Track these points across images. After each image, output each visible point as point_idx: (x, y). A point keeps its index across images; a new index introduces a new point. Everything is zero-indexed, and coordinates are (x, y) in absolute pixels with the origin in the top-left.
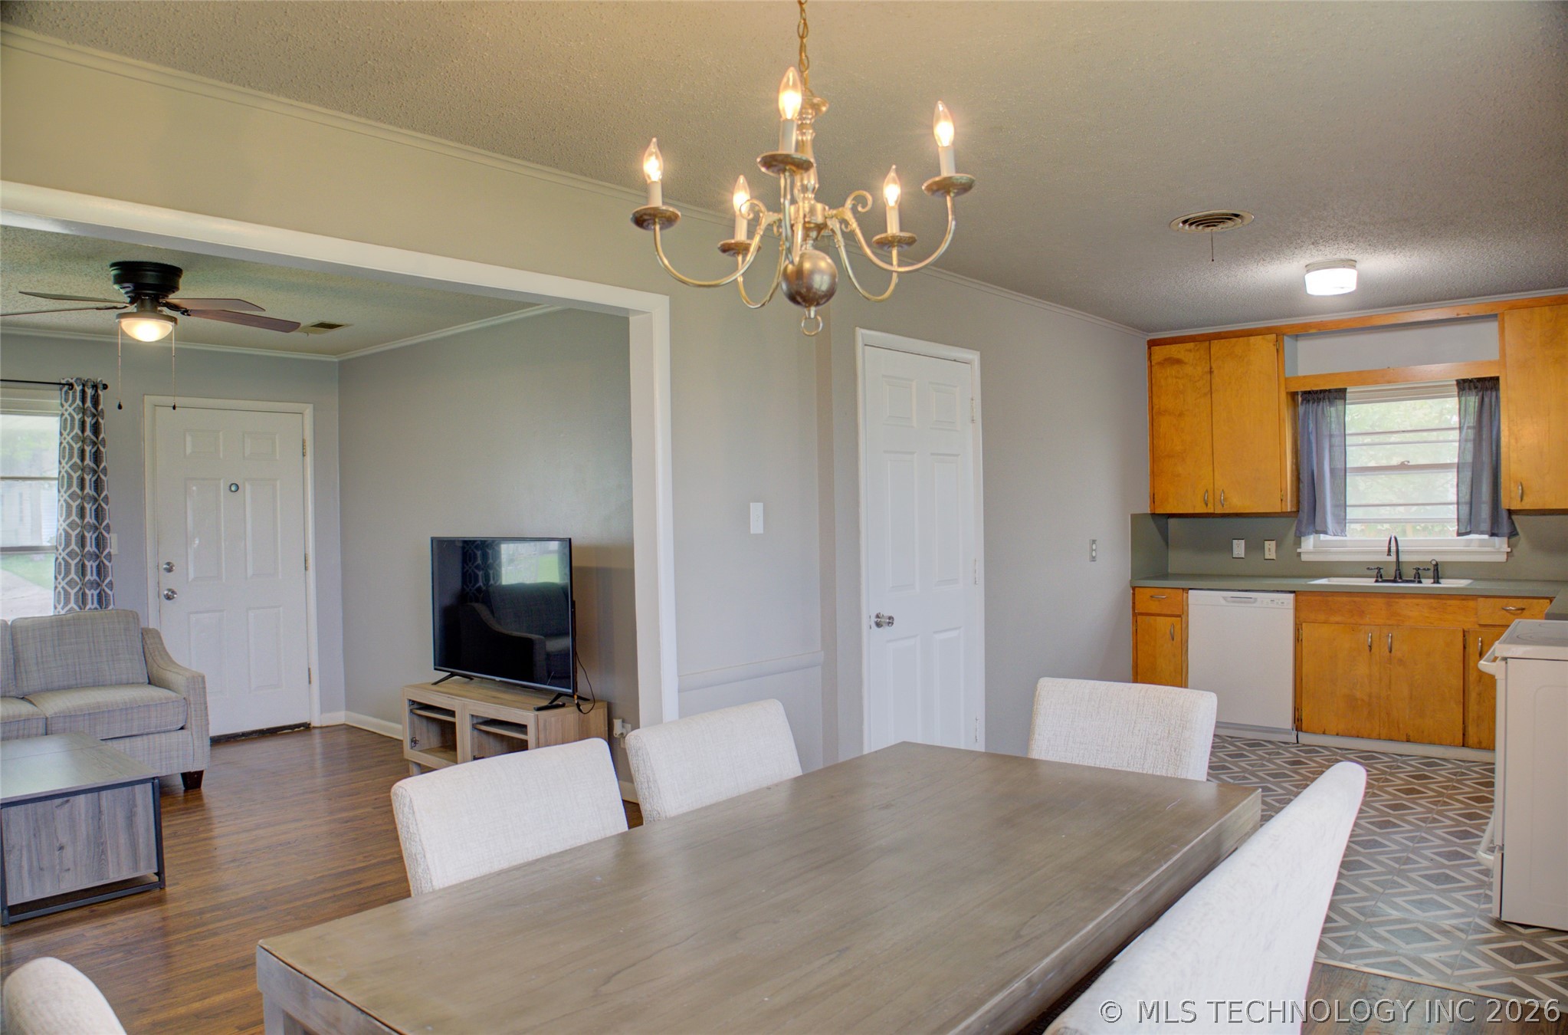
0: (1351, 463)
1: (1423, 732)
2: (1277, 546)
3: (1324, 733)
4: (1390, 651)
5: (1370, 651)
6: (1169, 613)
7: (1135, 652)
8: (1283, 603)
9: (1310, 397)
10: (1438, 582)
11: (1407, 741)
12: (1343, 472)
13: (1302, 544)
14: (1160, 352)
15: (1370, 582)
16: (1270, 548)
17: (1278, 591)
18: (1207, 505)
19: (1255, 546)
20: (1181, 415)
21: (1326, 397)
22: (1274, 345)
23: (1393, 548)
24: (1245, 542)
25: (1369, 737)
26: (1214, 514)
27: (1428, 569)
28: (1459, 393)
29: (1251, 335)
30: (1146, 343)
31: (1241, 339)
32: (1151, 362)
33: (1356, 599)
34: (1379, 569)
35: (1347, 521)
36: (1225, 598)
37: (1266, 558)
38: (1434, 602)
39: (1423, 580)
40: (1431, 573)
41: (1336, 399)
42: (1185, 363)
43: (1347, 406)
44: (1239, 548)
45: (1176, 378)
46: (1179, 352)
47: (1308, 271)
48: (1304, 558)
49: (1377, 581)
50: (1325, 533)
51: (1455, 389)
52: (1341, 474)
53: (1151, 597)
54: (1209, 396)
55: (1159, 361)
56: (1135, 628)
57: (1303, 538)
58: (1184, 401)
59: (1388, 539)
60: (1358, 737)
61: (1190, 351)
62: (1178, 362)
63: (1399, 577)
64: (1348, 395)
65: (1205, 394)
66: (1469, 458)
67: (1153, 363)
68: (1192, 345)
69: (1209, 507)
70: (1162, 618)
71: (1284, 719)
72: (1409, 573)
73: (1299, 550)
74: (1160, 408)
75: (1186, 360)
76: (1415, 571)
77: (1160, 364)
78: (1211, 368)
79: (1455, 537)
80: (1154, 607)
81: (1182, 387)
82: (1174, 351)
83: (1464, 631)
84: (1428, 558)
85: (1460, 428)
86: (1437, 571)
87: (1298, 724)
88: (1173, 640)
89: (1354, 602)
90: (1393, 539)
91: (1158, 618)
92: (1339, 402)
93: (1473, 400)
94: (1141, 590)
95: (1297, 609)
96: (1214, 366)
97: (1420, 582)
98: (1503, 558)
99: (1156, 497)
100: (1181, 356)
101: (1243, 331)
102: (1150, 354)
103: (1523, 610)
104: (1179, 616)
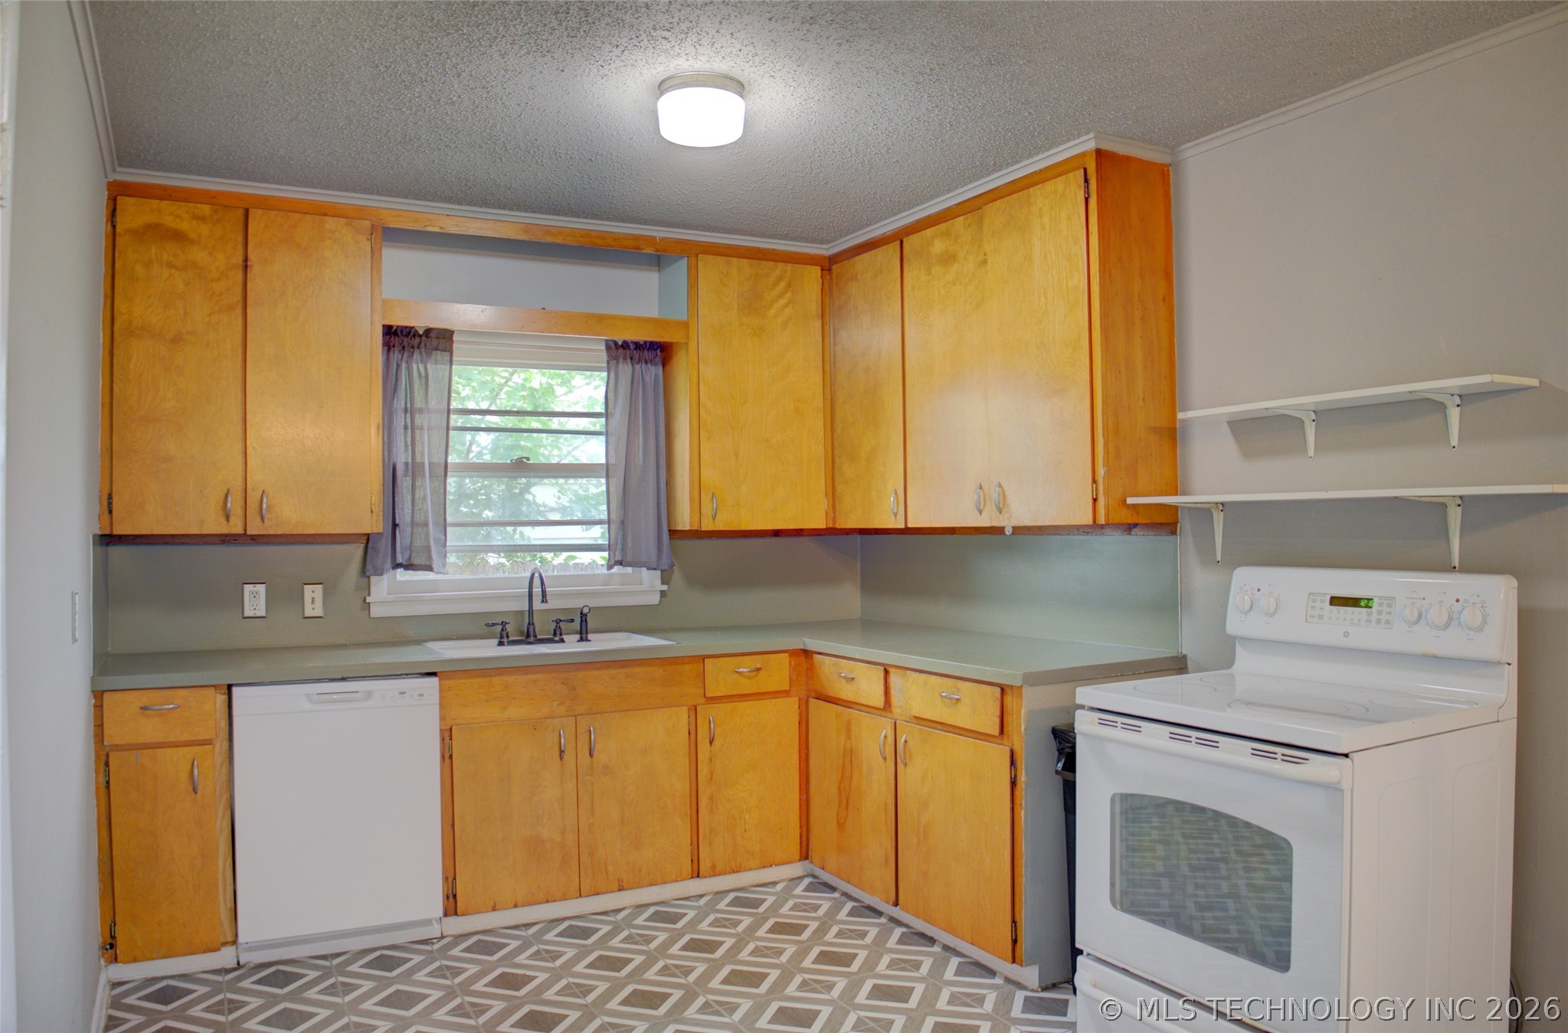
1: (640, 871)
2: (326, 593)
3: (494, 909)
4: (591, 755)
6: (186, 737)
7: (105, 833)
8: (422, 695)
10: (587, 640)
11: (620, 890)
12: (443, 469)
13: (373, 589)
14: (134, 212)
15: (487, 649)
16: (314, 599)
17: (400, 677)
18: (228, 518)
19: (285, 596)
20: (177, 340)
21: (423, 345)
22: (367, 239)
23: (537, 590)
24: (262, 588)
25: (564, 898)
27: (572, 620)
28: (608, 362)
29: (326, 215)
30: (105, 188)
31: (308, 217)
32: (114, 227)
34: (504, 624)
35: (448, 548)
36: (308, 696)
37: (307, 615)
39: (564, 638)
40: (577, 625)
41: (437, 349)
42: (193, 242)
43: (455, 366)
44: (255, 600)
45: (170, 265)
46: (178, 216)
48: (376, 611)
49: (501, 644)
50: (429, 568)
51: (604, 355)
52: (440, 474)
53: (144, 708)
54: (239, 311)
55: (135, 226)
56: (102, 781)
57: (373, 579)
58: (186, 314)
59: (529, 575)
60: (547, 902)
61: (203, 219)
62: (178, 236)
63: (529, 636)
64: (456, 345)
65: (231, 308)
66: (620, 459)
67: (119, 229)
68: (206, 209)
69: (232, 518)
71: (435, 906)
72: (543, 628)
73: (368, 599)
74: (128, 321)
75: (193, 236)
76: (555, 624)
77: (133, 232)
79: (605, 571)
80: (150, 730)
81: (181, 286)
82: (170, 215)
83: (689, 710)
84: (577, 603)
85: (607, 415)
86: (585, 624)
87: (452, 906)
88: (196, 793)
90: (537, 582)
91: (160, 752)
92: (438, 355)
93: (629, 374)
94: (117, 696)
95: (446, 704)
96: (252, 256)
97: (562, 641)
98: (655, 599)
99: (115, 500)
100: (184, 226)
101: (310, 202)
102: (114, 210)
103: (758, 670)
104: (208, 742)
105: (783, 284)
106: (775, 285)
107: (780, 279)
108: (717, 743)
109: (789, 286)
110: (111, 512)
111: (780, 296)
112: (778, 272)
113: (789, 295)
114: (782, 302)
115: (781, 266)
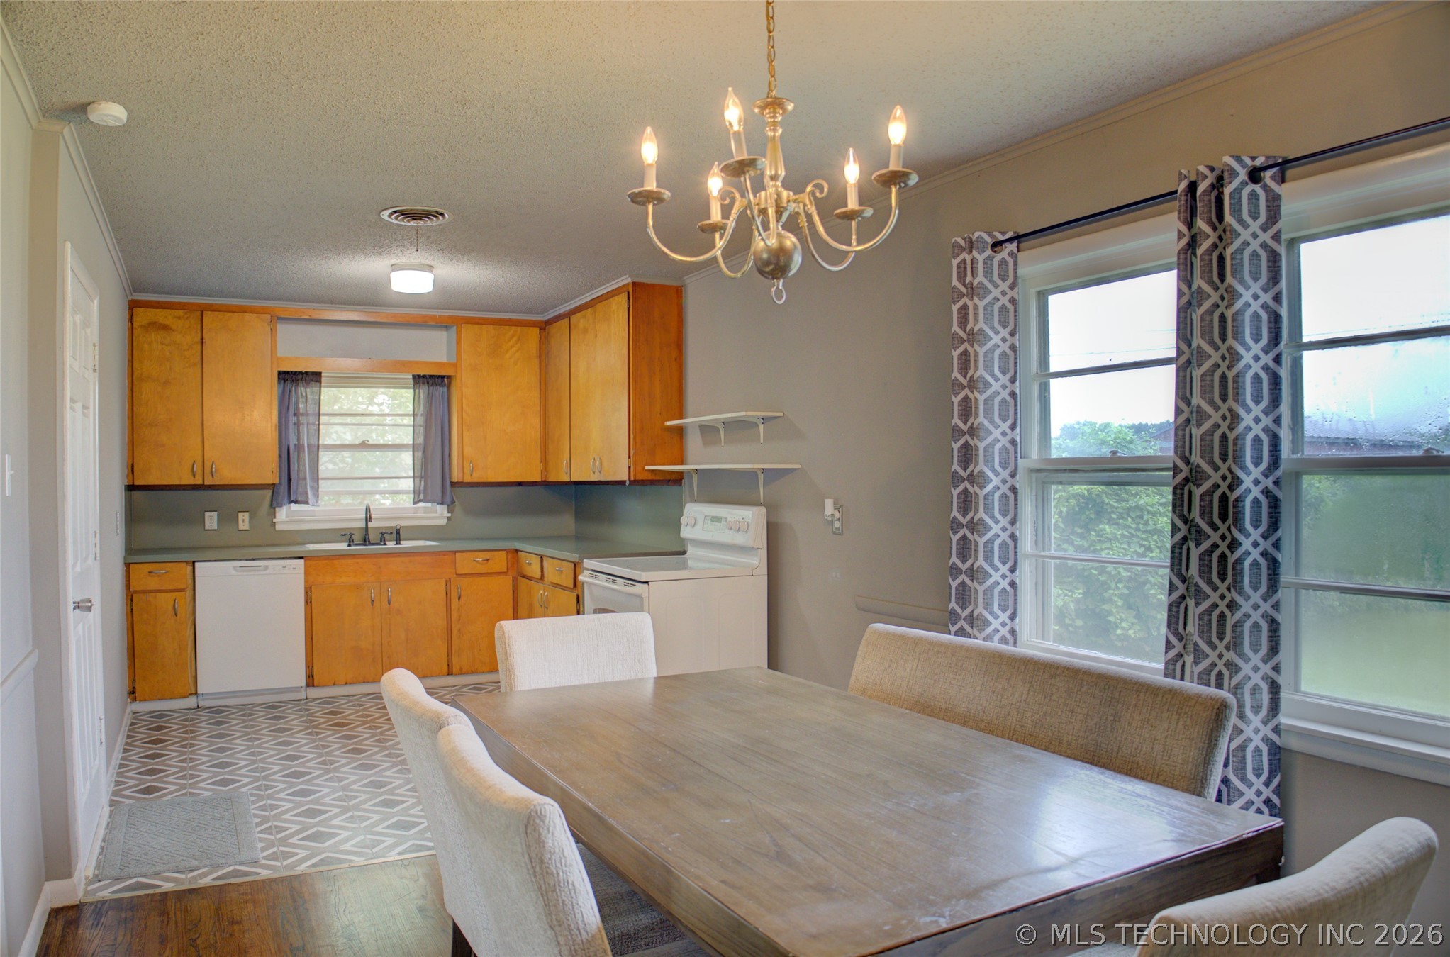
0: (325, 440)
2: (251, 518)
3: (334, 684)
4: (389, 604)
5: (372, 604)
6: (171, 587)
7: (130, 634)
8: (294, 569)
9: (288, 377)
10: (400, 544)
13: (277, 515)
14: (142, 316)
15: (343, 546)
16: (244, 520)
17: (284, 558)
18: (194, 476)
19: (228, 518)
20: (166, 383)
21: (304, 379)
22: (268, 323)
24: (218, 515)
25: (374, 681)
26: (203, 485)
27: (391, 533)
28: (414, 386)
29: (245, 312)
30: (127, 304)
31: (236, 314)
32: (132, 324)
34: (351, 535)
35: (319, 492)
36: (234, 568)
37: (240, 529)
39: (387, 543)
40: (394, 535)
41: (312, 382)
42: (173, 330)
43: (322, 389)
44: (211, 520)
45: (162, 344)
46: (166, 317)
47: (393, 270)
48: (278, 527)
49: (350, 544)
50: (307, 503)
51: (412, 381)
52: (316, 449)
53: (150, 572)
54: (199, 366)
55: (143, 323)
56: (129, 609)
57: (277, 509)
58: (171, 368)
60: (364, 682)
61: (179, 318)
62: (166, 328)
63: (366, 541)
64: (323, 379)
65: (194, 365)
66: (420, 440)
67: (134, 326)
68: (181, 312)
69: (196, 476)
70: (163, 594)
71: (298, 678)
72: (373, 537)
73: (274, 520)
74: (142, 374)
75: (174, 327)
76: (381, 534)
77: (142, 326)
78: (202, 339)
79: (411, 505)
80: (153, 583)
81: (168, 354)
82: (161, 316)
83: (446, 580)
84: (393, 524)
85: (414, 415)
86: (398, 535)
87: (311, 682)
88: (176, 616)
89: (358, 563)
91: (158, 595)
92: (316, 385)
93: (423, 391)
94: (136, 566)
95: (307, 574)
96: (205, 336)
97: (385, 544)
98: (444, 522)
99: (135, 467)
100: (168, 322)
101: (236, 306)
102: (132, 315)
103: (488, 560)
104: (183, 590)
105: (515, 339)
106: (509, 340)
107: (513, 336)
108: (463, 599)
109: (519, 340)
110: (133, 473)
111: (512, 347)
112: (512, 332)
113: (518, 345)
114: (514, 349)
115: (513, 328)
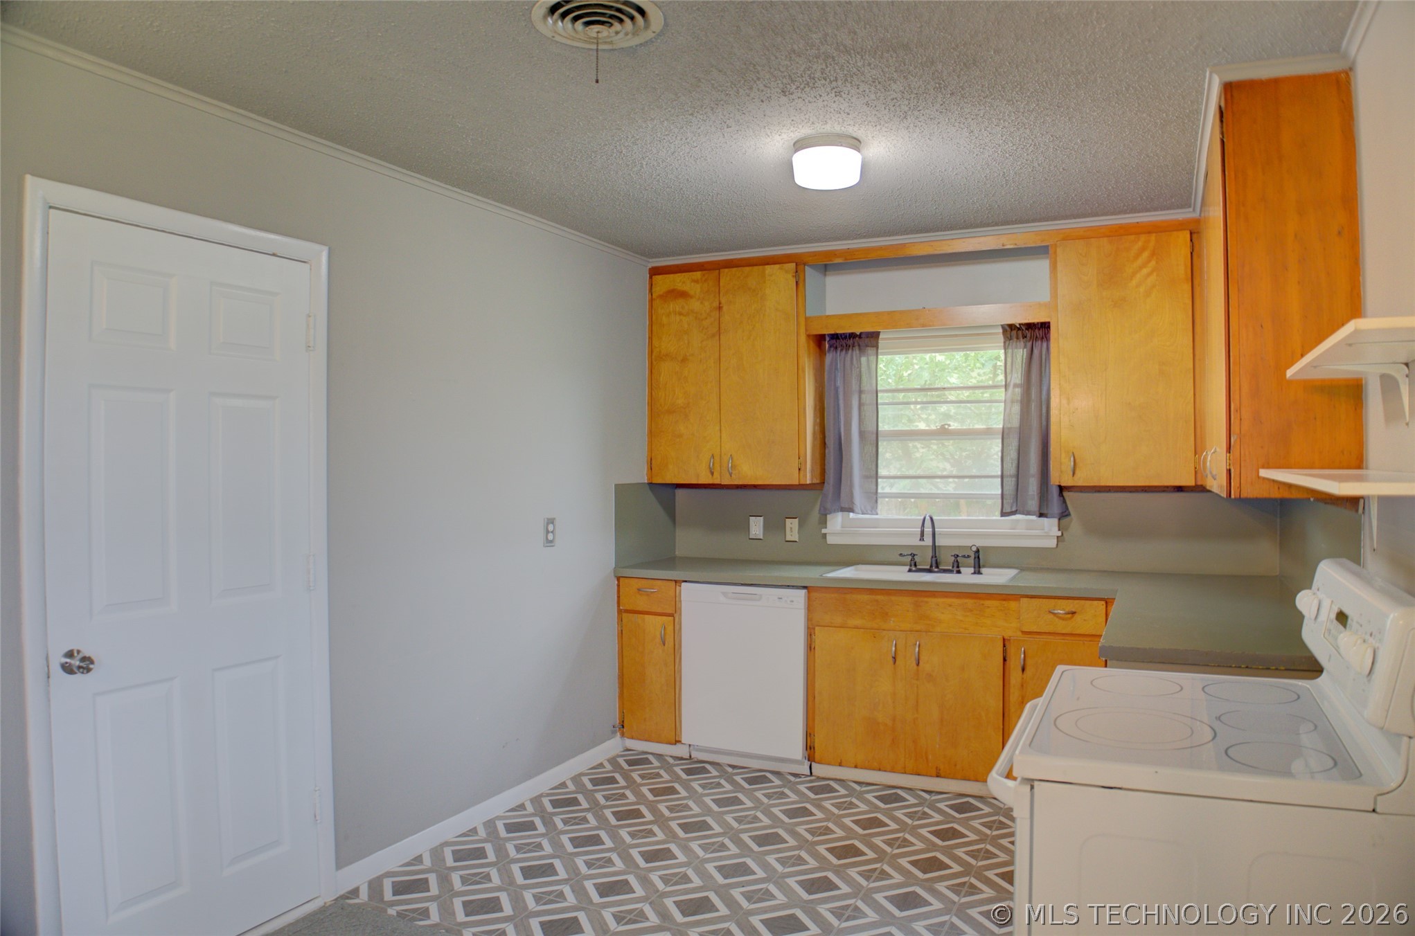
0: (883, 427)
1: (956, 765)
2: (800, 526)
3: (840, 765)
4: (918, 664)
5: (895, 662)
6: (659, 610)
8: (792, 601)
9: (838, 343)
10: (979, 573)
11: (937, 776)
12: (875, 436)
13: (828, 524)
14: (663, 283)
15: (900, 574)
16: (792, 526)
18: (713, 474)
19: (775, 525)
20: (684, 360)
21: (856, 344)
22: (793, 276)
23: (928, 530)
24: (764, 519)
25: (893, 771)
26: (720, 485)
27: (969, 556)
28: (1005, 342)
29: (768, 264)
30: (648, 272)
31: (756, 268)
32: (652, 295)
33: (879, 597)
34: (913, 555)
35: (879, 495)
36: (725, 593)
37: (787, 539)
38: (970, 602)
39: (962, 569)
40: (971, 561)
41: (867, 346)
42: (691, 297)
43: (880, 357)
44: (757, 527)
45: (680, 314)
46: (684, 282)
47: (796, 151)
48: (830, 540)
49: (910, 571)
50: (852, 510)
51: (1001, 338)
52: (872, 439)
53: (639, 590)
54: (717, 337)
55: (661, 293)
56: (620, 629)
57: (828, 517)
58: (689, 343)
59: (922, 518)
60: (880, 770)
61: (697, 281)
62: (683, 295)
63: (935, 565)
64: (881, 343)
65: (713, 336)
66: (1015, 422)
67: (654, 296)
68: (698, 275)
70: (651, 617)
71: (795, 746)
72: (947, 561)
73: (824, 531)
74: (660, 352)
75: (692, 293)
76: (953, 558)
77: (661, 297)
78: (720, 303)
79: (997, 516)
80: (642, 603)
81: (686, 326)
82: (679, 282)
83: (1004, 639)
84: (968, 542)
85: (1006, 386)
86: (978, 560)
87: (810, 753)
88: (664, 645)
89: (877, 601)
90: (928, 523)
91: (647, 617)
92: (871, 351)
93: (1021, 353)
95: (810, 608)
96: (723, 301)
97: (959, 572)
98: (1052, 543)
99: (653, 462)
100: (686, 288)
101: (758, 258)
102: (652, 285)
103: (1073, 613)
104: (663, 614)
105: (1146, 255)
106: (1137, 256)
107: (1143, 249)
108: (1029, 671)
109: (1153, 254)
110: (651, 469)
111: (1141, 268)
112: (1140, 244)
113: (1153, 263)
114: (1145, 271)
115: (1143, 238)
